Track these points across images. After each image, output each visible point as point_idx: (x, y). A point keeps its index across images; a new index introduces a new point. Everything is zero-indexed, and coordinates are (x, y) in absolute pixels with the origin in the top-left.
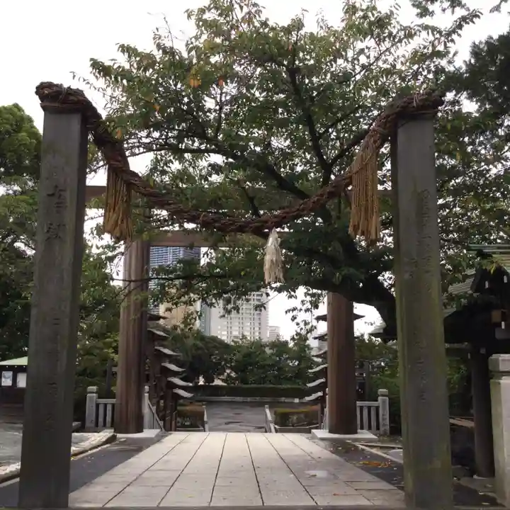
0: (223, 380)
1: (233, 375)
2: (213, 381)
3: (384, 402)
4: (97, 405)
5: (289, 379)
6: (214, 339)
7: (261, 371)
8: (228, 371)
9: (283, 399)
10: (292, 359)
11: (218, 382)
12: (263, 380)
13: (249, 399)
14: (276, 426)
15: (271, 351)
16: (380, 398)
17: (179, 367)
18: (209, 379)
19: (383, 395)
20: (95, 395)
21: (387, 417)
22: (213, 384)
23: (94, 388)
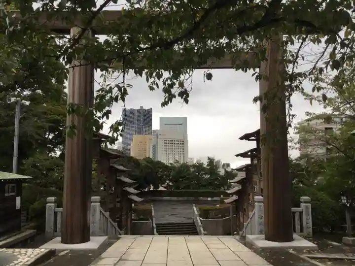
0: (165, 187)
1: (171, 184)
2: (159, 188)
3: (307, 207)
4: (56, 214)
5: (205, 186)
6: (159, 163)
7: (187, 181)
8: (167, 182)
9: (201, 198)
10: (206, 174)
11: (161, 188)
12: (188, 187)
13: (181, 199)
14: (201, 218)
15: (194, 169)
16: (303, 205)
17: (132, 180)
18: (156, 187)
19: (305, 202)
20: (53, 204)
21: (310, 220)
22: (159, 189)
23: (52, 199)
